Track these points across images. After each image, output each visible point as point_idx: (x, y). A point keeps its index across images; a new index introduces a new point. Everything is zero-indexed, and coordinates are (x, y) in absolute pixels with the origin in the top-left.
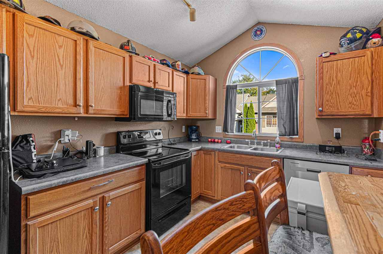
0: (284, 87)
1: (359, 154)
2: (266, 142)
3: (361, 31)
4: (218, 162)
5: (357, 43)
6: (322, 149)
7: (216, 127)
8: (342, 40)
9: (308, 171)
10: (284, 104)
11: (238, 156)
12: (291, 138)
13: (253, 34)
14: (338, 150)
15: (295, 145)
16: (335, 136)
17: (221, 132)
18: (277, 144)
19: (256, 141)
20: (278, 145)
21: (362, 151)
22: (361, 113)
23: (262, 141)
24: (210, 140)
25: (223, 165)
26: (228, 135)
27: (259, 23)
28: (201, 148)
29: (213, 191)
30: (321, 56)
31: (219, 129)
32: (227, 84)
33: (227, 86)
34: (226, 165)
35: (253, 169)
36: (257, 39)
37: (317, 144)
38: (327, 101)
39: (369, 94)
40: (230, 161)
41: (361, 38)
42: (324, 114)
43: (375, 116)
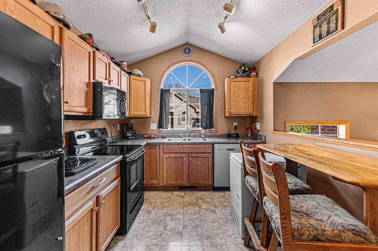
0: (205, 94)
1: (247, 137)
2: (194, 134)
3: (248, 67)
4: (162, 153)
5: (247, 73)
6: (229, 136)
7: (151, 124)
8: (239, 70)
9: (228, 150)
10: (205, 107)
11: (181, 146)
12: (211, 130)
13: (183, 51)
14: (237, 136)
15: (212, 135)
16: (234, 128)
17: (156, 129)
18: (203, 135)
19: (187, 134)
20: (203, 136)
21: (247, 135)
22: (249, 113)
23: (192, 134)
24: (146, 136)
25: (167, 156)
26: (163, 131)
27: (187, 44)
28: (147, 143)
29: (158, 179)
30: (230, 77)
31: (154, 126)
32: (161, 88)
33: (161, 89)
34: (170, 155)
35: (192, 155)
36: (186, 55)
37: (227, 133)
38: (233, 106)
39: (252, 103)
40: (173, 151)
41: (248, 71)
42: (231, 114)
43: (254, 115)
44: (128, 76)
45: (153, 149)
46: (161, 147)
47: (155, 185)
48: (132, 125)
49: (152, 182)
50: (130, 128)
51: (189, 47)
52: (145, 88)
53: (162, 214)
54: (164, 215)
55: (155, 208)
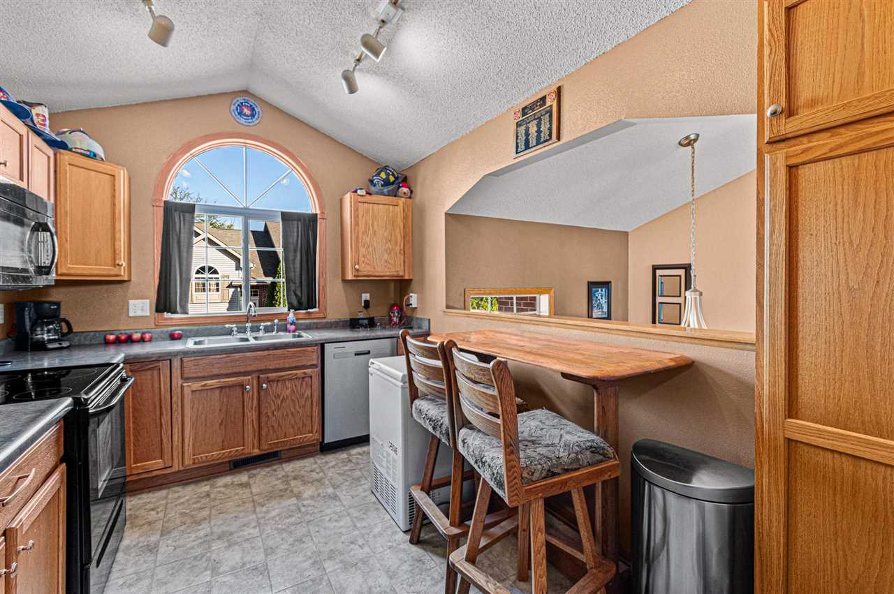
0: (296, 226)
1: (389, 324)
2: (269, 323)
3: (393, 175)
4: (180, 382)
5: (391, 187)
6: (354, 324)
7: (131, 302)
8: (375, 178)
9: (356, 355)
10: (295, 256)
12: (309, 313)
13: (234, 107)
14: (371, 324)
15: (314, 323)
16: (363, 304)
17: (148, 314)
18: (291, 324)
19: (248, 325)
20: (293, 327)
21: (391, 320)
22: (395, 274)
23: (262, 324)
24: (112, 337)
25: (196, 385)
26: (171, 319)
27: (245, 92)
28: (125, 357)
29: (167, 456)
30: (356, 192)
31: (141, 307)
32: (164, 199)
33: (165, 202)
34: (206, 382)
35: (270, 375)
36: (242, 121)
37: (347, 317)
38: (364, 256)
39: (402, 252)
40: (216, 372)
41: (393, 183)
42: (360, 274)
43: (406, 278)
44: (50, 152)
45: (149, 372)
46: (176, 363)
47: (155, 473)
48: (58, 304)
49: (147, 467)
50: (48, 314)
51: (252, 102)
52: (114, 196)
53: (194, 541)
54: (201, 543)
55: (169, 532)
